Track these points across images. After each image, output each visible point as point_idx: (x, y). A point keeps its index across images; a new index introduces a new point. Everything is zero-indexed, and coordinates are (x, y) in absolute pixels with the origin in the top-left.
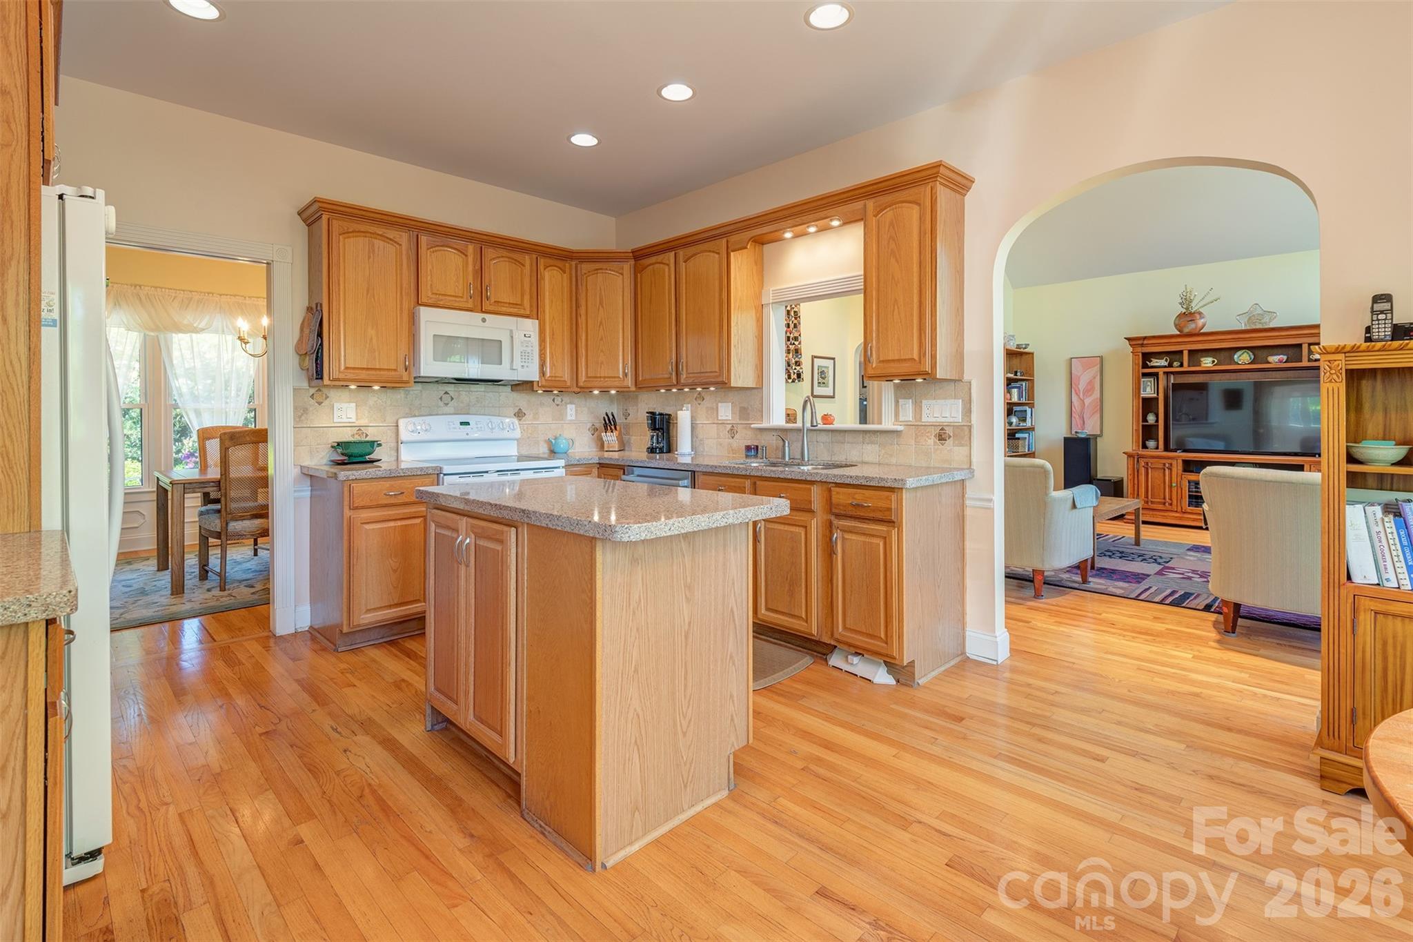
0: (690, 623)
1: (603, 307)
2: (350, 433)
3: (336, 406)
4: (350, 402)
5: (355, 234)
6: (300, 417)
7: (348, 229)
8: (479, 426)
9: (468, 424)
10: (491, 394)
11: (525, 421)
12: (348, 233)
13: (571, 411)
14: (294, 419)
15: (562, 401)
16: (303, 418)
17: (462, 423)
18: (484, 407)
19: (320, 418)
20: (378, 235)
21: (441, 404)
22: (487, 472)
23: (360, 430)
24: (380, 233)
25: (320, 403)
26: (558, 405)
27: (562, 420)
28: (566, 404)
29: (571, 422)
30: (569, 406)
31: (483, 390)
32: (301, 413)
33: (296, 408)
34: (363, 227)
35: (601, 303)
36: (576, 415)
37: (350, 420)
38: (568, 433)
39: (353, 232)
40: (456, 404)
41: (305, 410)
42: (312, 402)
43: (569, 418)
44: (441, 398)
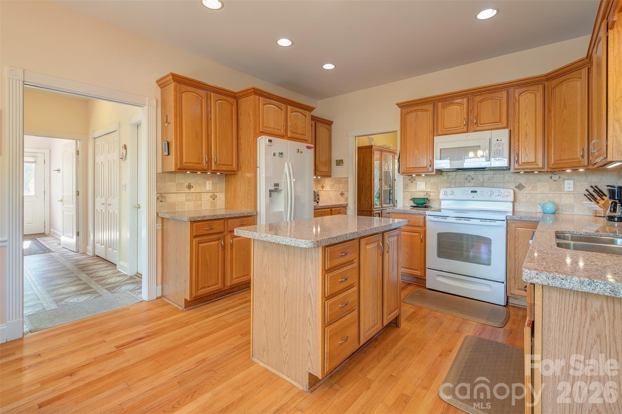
0: (287, 287)
1: (566, 108)
2: (423, 195)
3: (418, 183)
4: (423, 181)
5: (411, 112)
6: (405, 188)
7: (408, 111)
8: (483, 193)
9: (476, 192)
10: (498, 176)
11: (524, 191)
12: (408, 113)
13: (568, 185)
14: (403, 189)
15: (560, 178)
16: (406, 188)
17: (472, 192)
18: (493, 183)
19: (412, 189)
20: (420, 109)
21: (466, 181)
22: (448, 217)
23: (427, 193)
24: (420, 108)
25: (412, 182)
26: (555, 181)
27: (559, 191)
28: (564, 180)
29: (568, 193)
30: (566, 182)
31: (492, 173)
32: (405, 186)
33: (404, 184)
34: (413, 109)
35: (565, 106)
36: (574, 187)
37: (423, 189)
38: (565, 200)
39: (409, 112)
40: (475, 181)
41: (407, 185)
42: (409, 182)
43: (566, 189)
44: (466, 179)
